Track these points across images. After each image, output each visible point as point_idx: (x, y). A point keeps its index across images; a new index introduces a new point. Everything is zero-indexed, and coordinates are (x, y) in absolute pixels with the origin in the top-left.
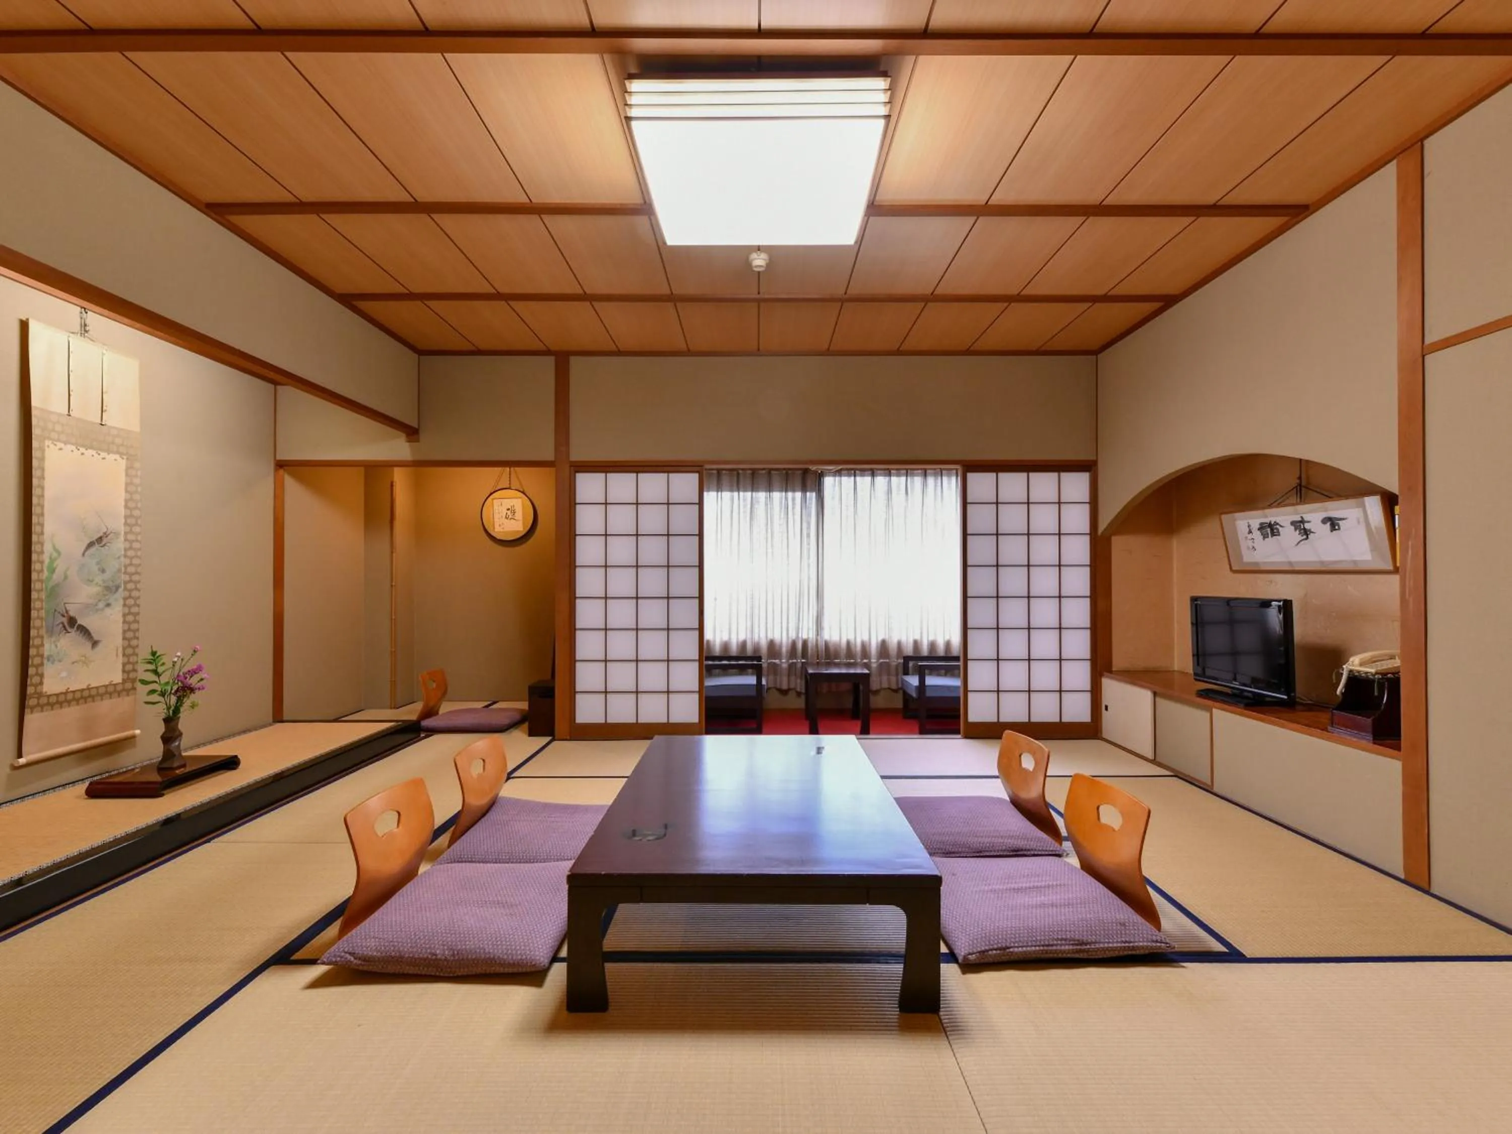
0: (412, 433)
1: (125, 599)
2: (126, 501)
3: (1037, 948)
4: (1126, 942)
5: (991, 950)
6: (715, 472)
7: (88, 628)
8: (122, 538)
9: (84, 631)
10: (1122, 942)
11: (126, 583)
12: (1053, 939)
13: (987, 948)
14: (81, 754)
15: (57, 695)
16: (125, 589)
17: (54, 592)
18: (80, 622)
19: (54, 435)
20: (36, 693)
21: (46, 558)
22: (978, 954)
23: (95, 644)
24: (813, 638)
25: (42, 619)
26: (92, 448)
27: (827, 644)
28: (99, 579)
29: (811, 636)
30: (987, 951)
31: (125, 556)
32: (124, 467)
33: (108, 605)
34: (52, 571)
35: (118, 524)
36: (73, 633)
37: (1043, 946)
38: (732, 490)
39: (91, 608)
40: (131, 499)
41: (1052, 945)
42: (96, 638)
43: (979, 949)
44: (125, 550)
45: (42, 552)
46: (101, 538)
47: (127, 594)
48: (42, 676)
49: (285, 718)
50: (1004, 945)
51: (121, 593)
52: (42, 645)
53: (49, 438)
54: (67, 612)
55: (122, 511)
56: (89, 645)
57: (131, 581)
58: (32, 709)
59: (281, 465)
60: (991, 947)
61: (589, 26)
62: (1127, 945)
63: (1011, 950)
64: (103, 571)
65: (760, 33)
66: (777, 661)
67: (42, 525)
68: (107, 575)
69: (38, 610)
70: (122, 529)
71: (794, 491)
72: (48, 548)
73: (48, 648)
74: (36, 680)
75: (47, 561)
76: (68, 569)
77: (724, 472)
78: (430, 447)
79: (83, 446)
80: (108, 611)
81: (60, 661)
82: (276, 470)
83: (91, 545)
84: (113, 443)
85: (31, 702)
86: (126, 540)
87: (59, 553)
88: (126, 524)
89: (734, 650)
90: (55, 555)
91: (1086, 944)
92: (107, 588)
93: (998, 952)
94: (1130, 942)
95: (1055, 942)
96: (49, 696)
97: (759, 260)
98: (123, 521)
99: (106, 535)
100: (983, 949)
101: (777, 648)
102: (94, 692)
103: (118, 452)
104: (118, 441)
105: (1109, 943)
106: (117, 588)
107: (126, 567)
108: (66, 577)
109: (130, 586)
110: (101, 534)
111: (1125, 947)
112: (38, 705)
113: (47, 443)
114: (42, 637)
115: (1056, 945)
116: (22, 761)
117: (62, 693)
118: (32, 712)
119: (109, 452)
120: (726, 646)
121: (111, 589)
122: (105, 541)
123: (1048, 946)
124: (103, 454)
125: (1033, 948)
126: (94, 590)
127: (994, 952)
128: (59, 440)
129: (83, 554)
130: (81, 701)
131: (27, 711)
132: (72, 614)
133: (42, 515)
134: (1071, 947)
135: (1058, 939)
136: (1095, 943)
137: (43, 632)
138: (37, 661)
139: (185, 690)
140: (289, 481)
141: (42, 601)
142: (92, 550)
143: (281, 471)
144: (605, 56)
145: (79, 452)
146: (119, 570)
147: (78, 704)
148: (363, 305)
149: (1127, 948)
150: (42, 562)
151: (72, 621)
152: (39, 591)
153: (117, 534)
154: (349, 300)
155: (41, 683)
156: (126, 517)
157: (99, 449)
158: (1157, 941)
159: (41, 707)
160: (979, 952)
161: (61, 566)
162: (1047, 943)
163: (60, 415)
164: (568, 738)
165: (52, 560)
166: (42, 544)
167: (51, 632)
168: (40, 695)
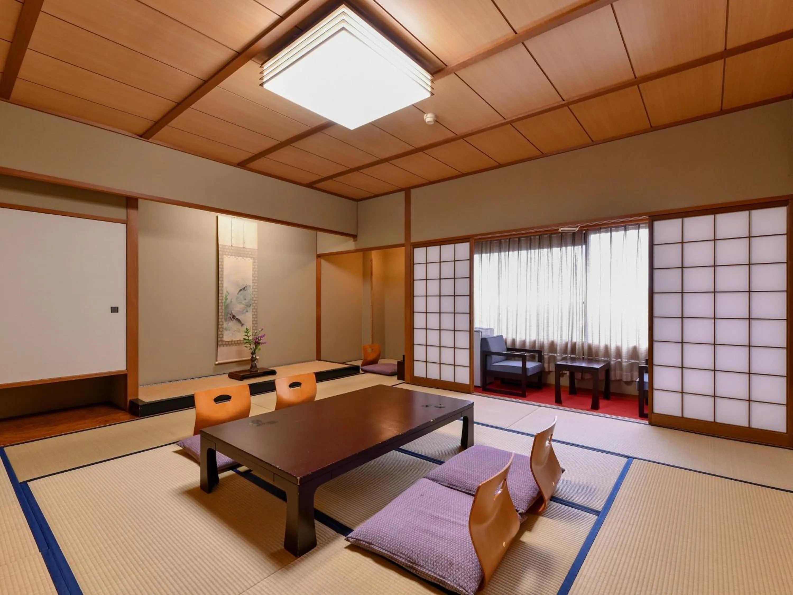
0: (354, 237)
1: (253, 309)
2: (253, 274)
3: (386, 552)
4: (442, 576)
5: (363, 541)
6: (517, 239)
7: (240, 319)
8: (252, 288)
9: (238, 320)
10: (439, 575)
11: (253, 304)
12: (398, 552)
13: (362, 539)
14: (237, 363)
15: (229, 342)
16: (253, 306)
17: (227, 307)
18: (237, 317)
19: (227, 253)
20: (221, 340)
21: (224, 295)
22: (355, 540)
23: (242, 325)
24: (579, 343)
25: (223, 316)
26: (241, 256)
27: (590, 347)
28: (244, 302)
29: (578, 340)
30: (361, 541)
31: (253, 294)
32: (252, 263)
33: (247, 311)
34: (226, 299)
35: (250, 283)
36: (234, 321)
37: (391, 553)
38: (527, 249)
39: (242, 312)
40: (255, 274)
41: (395, 555)
42: (243, 323)
43: (357, 538)
44: (253, 292)
45: (223, 293)
46: (244, 288)
47: (253, 308)
48: (223, 335)
49: (322, 359)
50: (370, 541)
51: (252, 307)
52: (223, 324)
53: (225, 255)
54: (232, 313)
55: (251, 278)
56: (240, 325)
57: (255, 303)
58: (220, 346)
59: (319, 256)
60: (364, 539)
61: (235, 53)
62: (441, 578)
63: (373, 546)
64: (245, 299)
65: (282, 18)
66: (555, 355)
67: (223, 284)
68: (247, 301)
69: (221, 313)
70: (252, 284)
71: (566, 246)
72: (225, 292)
73: (225, 326)
74: (221, 336)
75: (224, 297)
76: (231, 299)
77: (523, 239)
78: (364, 242)
79: (237, 256)
80: (247, 313)
81: (229, 330)
82: (317, 258)
83: (240, 290)
84: (248, 254)
85: (220, 343)
86: (253, 288)
87: (228, 293)
88: (253, 283)
89: (528, 346)
90: (227, 294)
91: (417, 565)
92: (247, 306)
93: (366, 544)
94: (444, 578)
95: (398, 554)
96: (226, 342)
97: (428, 119)
98: (252, 281)
99: (246, 286)
100: (359, 538)
101: (555, 346)
102: (233, 343)
103: (250, 257)
104: (250, 253)
105: (431, 571)
106: (250, 305)
107: (253, 298)
108: (231, 302)
109: (255, 305)
110: (244, 286)
111: (438, 579)
112: (222, 344)
113: (224, 256)
114: (223, 322)
115: (398, 556)
116: (217, 363)
117: (230, 341)
118: (220, 347)
119: (247, 257)
120: (524, 343)
121: (248, 306)
122: (246, 289)
123: (393, 554)
124: (245, 258)
125: (384, 551)
126: (242, 306)
127: (364, 543)
128: (228, 255)
129: (238, 294)
130: (237, 345)
131: (219, 346)
132: (234, 314)
133: (223, 280)
134: (406, 562)
135: (401, 553)
136: (422, 566)
137: (223, 320)
138: (221, 330)
139: (257, 343)
140: (323, 262)
141: (223, 309)
142: (242, 292)
143: (319, 259)
144: (253, 59)
145: (235, 258)
146: (251, 299)
147: (236, 345)
148: (317, 185)
149: (440, 581)
150: (223, 297)
151: (234, 317)
152: (222, 306)
153: (250, 286)
154: (311, 185)
155: (223, 337)
156: (253, 280)
157: (243, 257)
158: (461, 587)
159: (223, 345)
160: (356, 539)
161: (229, 298)
162: (393, 552)
163: (229, 246)
164: (410, 383)
165: (226, 296)
166: (223, 290)
167: (226, 320)
168: (222, 341)
